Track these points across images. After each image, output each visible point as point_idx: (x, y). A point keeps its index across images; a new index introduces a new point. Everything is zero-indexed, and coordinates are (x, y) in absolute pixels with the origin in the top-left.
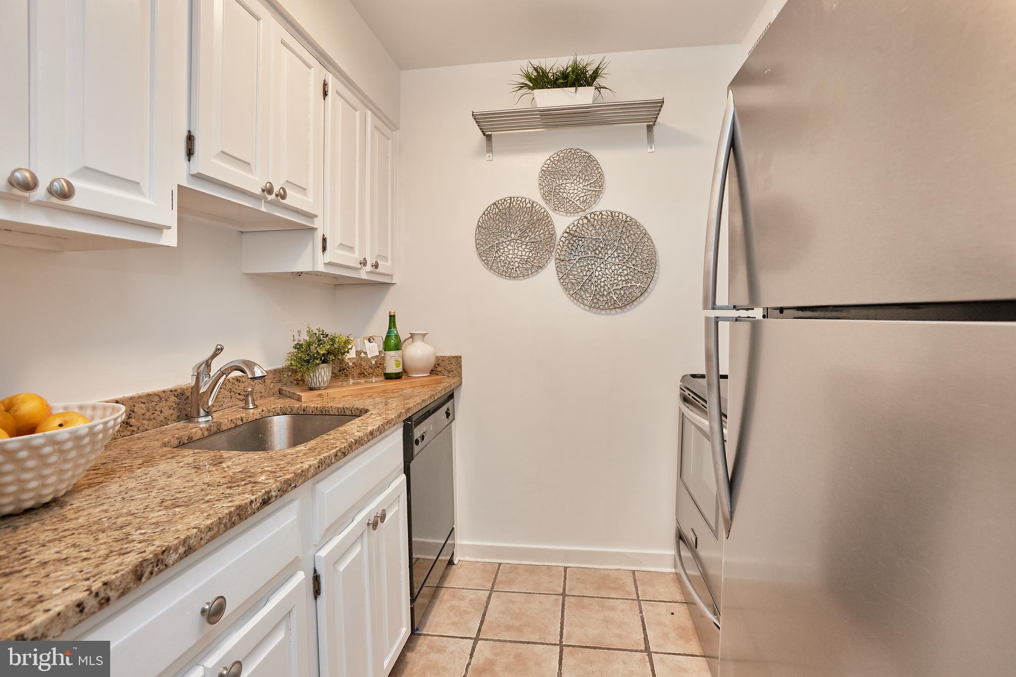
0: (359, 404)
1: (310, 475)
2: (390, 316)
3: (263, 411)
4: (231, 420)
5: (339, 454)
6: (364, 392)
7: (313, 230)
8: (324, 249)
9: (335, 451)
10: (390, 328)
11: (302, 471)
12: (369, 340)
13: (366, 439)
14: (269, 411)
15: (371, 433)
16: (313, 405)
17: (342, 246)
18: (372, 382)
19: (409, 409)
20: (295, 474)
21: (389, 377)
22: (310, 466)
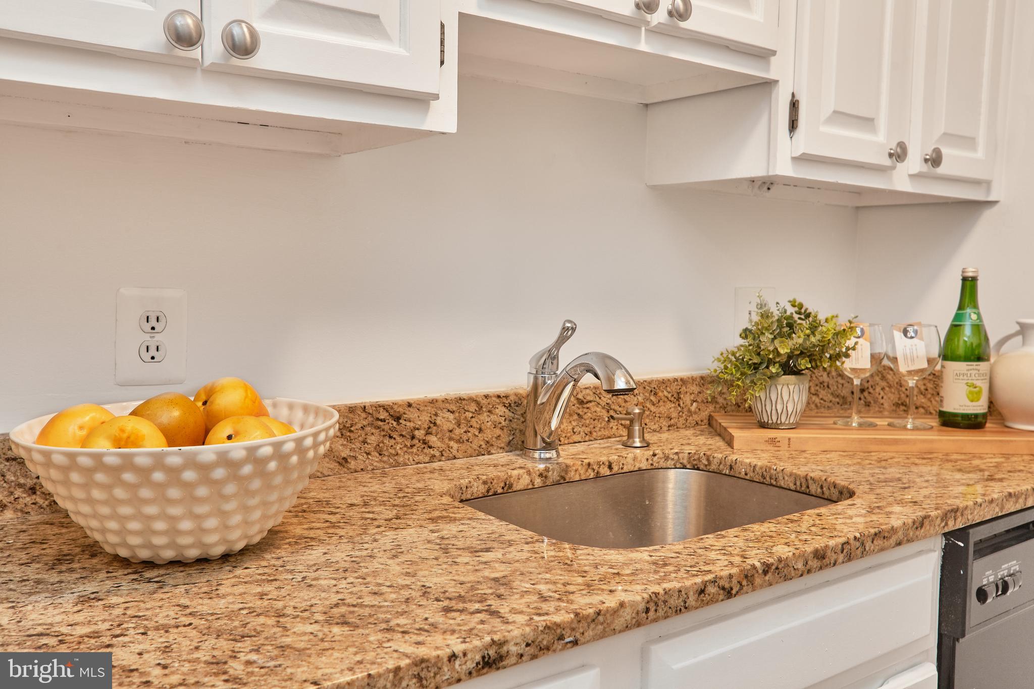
0: (842, 476)
1: (619, 623)
2: (965, 279)
3: (654, 455)
4: (589, 464)
5: (712, 589)
6: (873, 447)
7: (768, 85)
8: (793, 125)
9: (698, 580)
10: (961, 307)
11: (598, 613)
12: (905, 332)
13: (800, 565)
14: (667, 458)
15: (820, 555)
16: (748, 461)
17: (840, 116)
18: (904, 428)
19: (955, 511)
20: (577, 614)
21: (950, 421)
22: (622, 605)
